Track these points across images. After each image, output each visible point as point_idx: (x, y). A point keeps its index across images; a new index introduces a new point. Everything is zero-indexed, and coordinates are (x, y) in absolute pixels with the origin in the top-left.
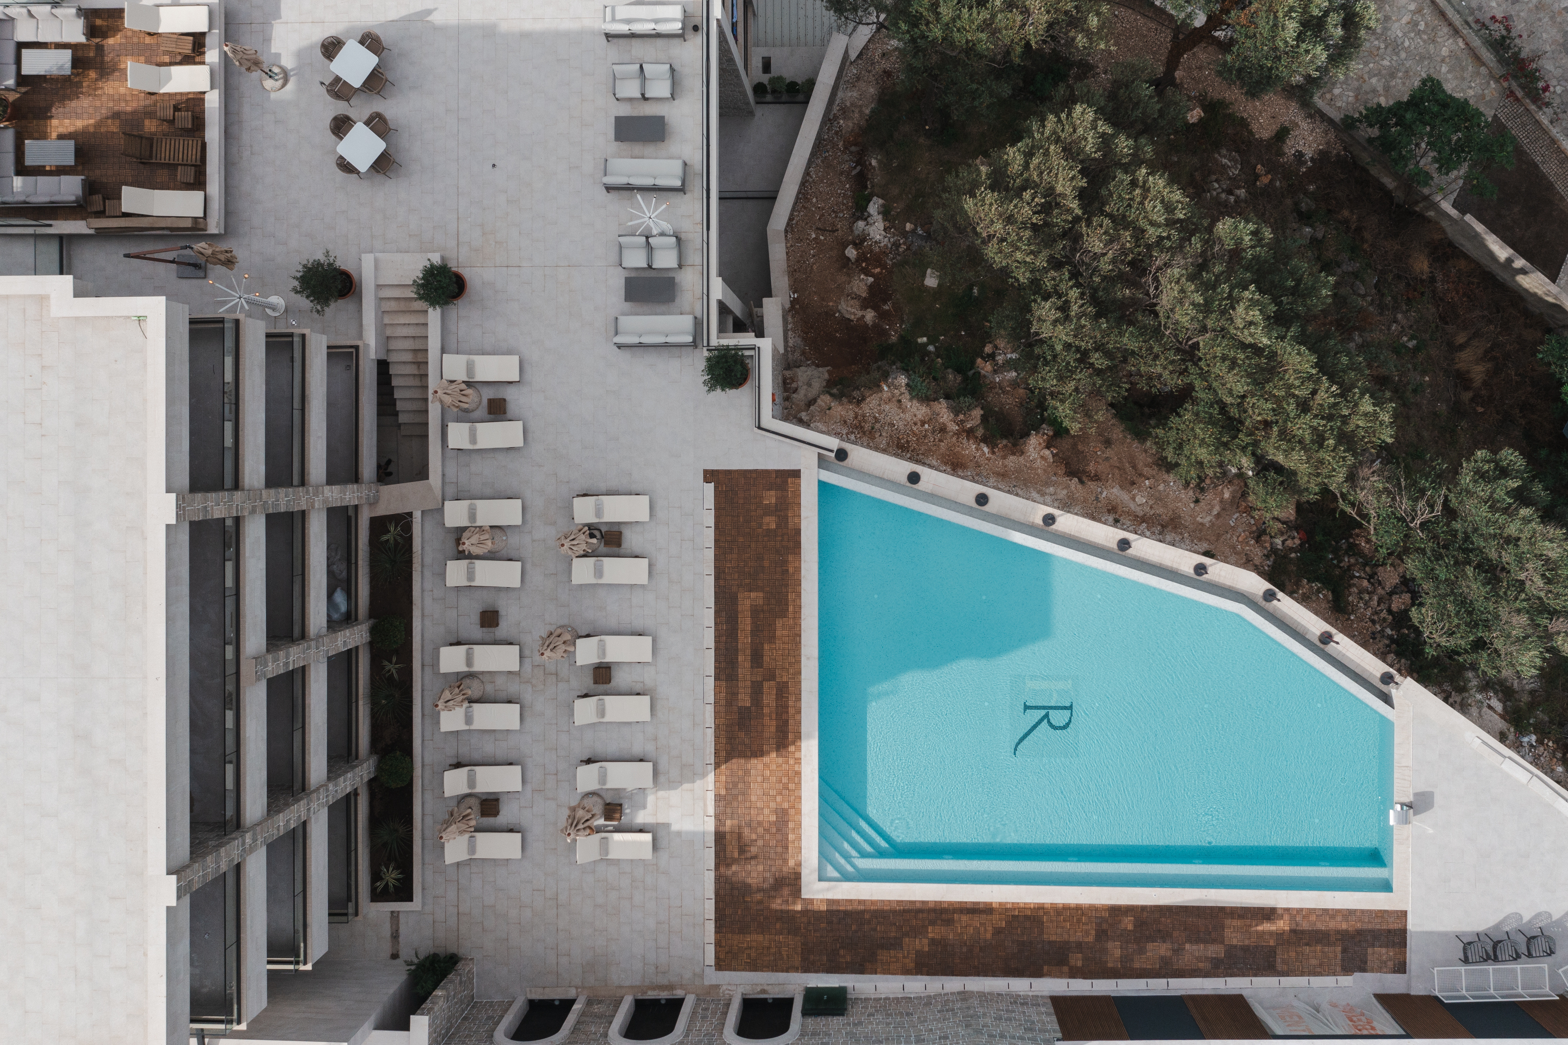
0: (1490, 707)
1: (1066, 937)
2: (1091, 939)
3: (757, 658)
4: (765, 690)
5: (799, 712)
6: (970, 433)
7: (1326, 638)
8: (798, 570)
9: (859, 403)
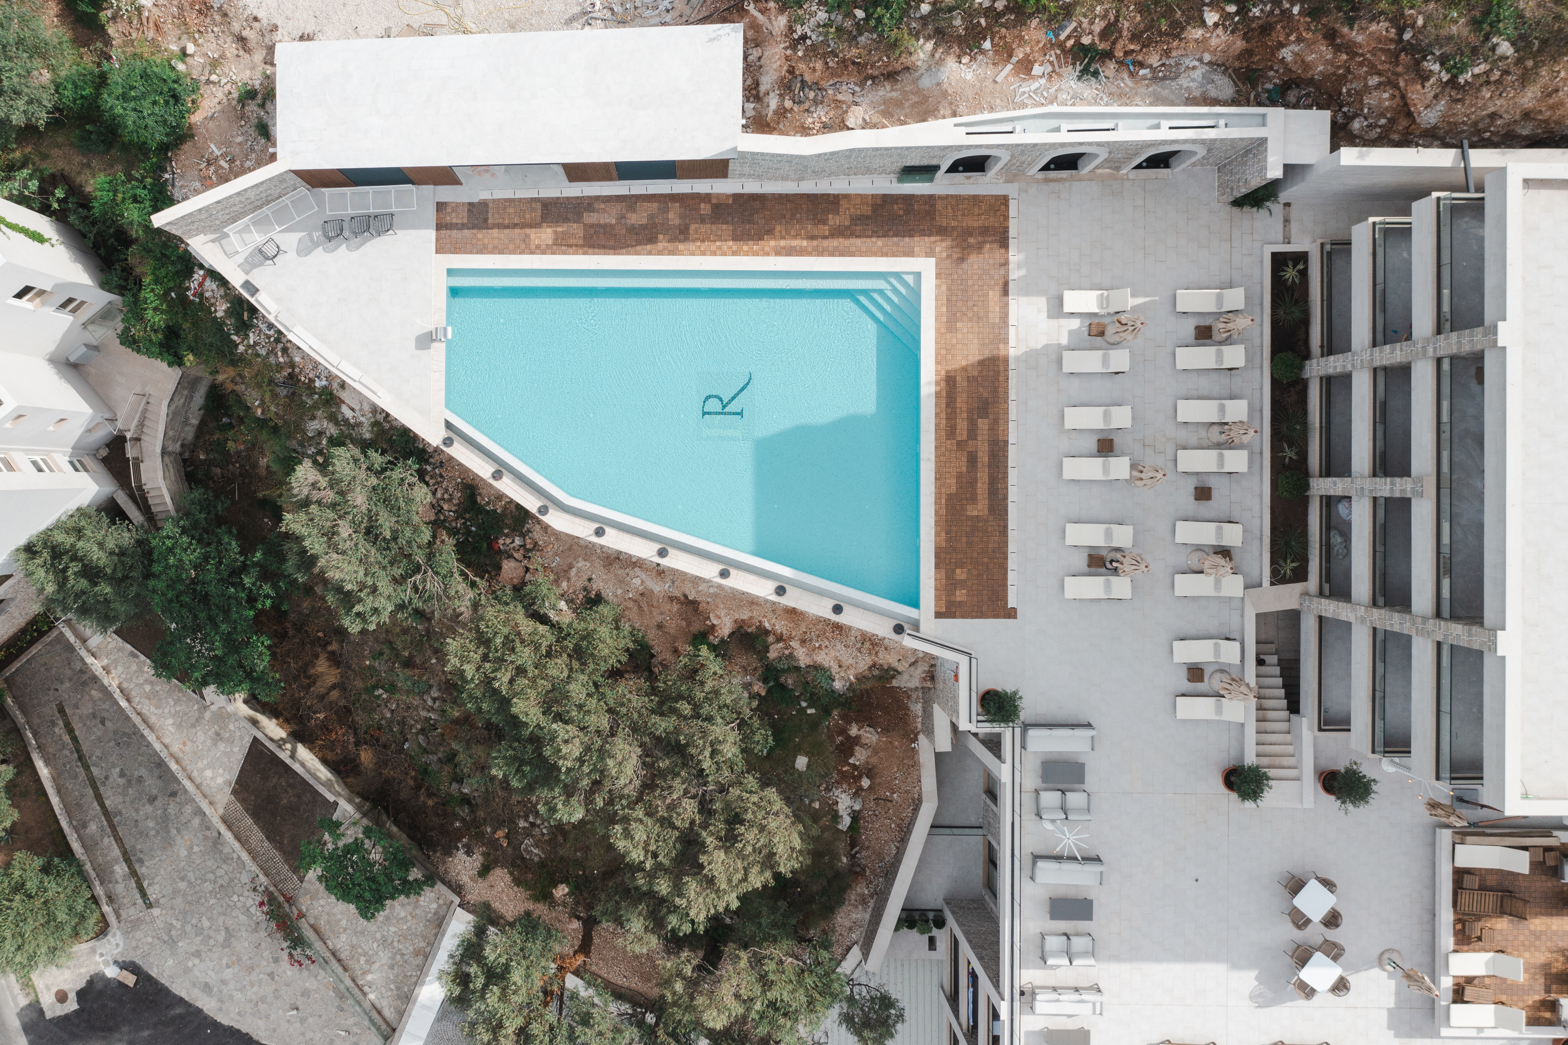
0: (353, 410)
1: (714, 227)
2: (693, 226)
3: (972, 460)
4: (965, 433)
5: (937, 414)
6: (780, 639)
7: (497, 475)
8: (937, 534)
9: (874, 665)
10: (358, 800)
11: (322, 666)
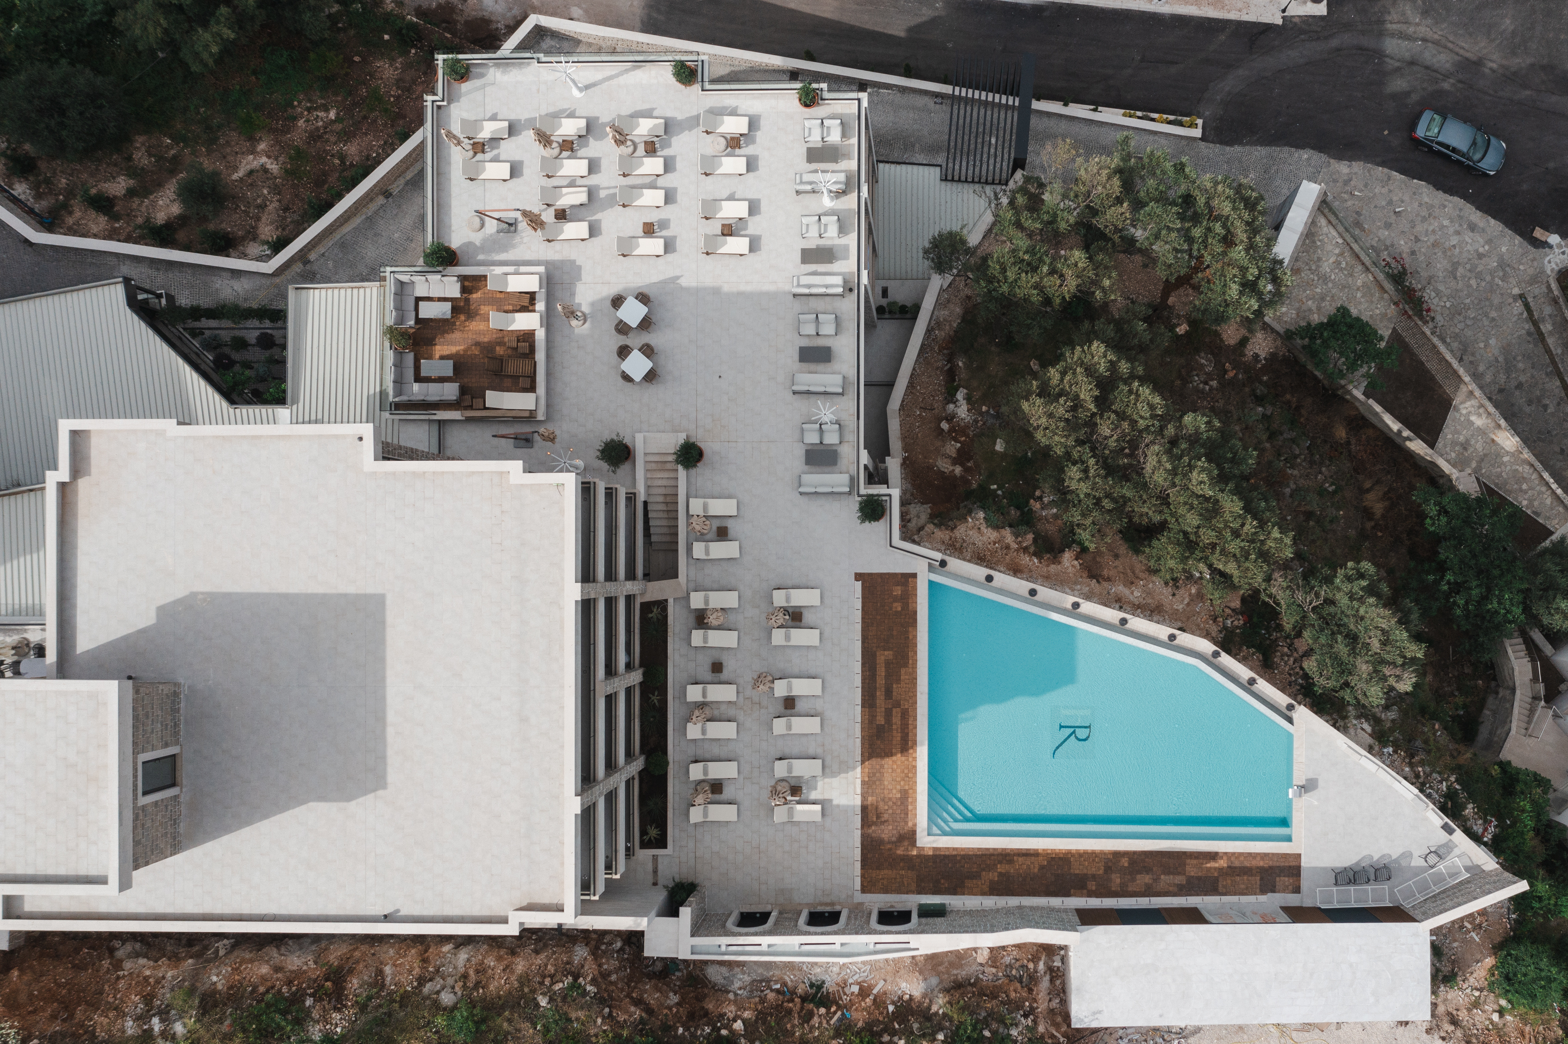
0: (1363, 729)
1: (1085, 871)
2: (1101, 872)
3: (888, 693)
4: (894, 713)
5: (916, 727)
6: (1025, 550)
7: (1252, 681)
8: (915, 637)
9: (952, 529)
10: (1348, 397)
11: (1379, 508)
